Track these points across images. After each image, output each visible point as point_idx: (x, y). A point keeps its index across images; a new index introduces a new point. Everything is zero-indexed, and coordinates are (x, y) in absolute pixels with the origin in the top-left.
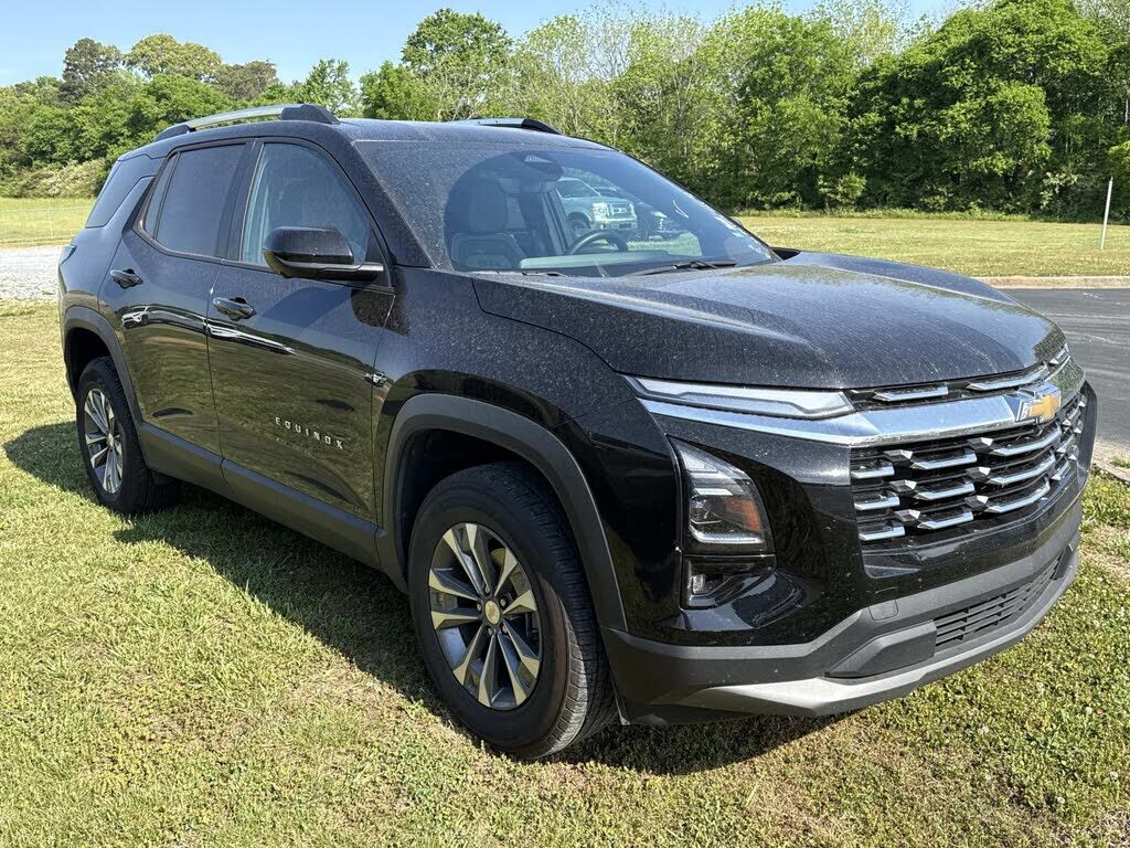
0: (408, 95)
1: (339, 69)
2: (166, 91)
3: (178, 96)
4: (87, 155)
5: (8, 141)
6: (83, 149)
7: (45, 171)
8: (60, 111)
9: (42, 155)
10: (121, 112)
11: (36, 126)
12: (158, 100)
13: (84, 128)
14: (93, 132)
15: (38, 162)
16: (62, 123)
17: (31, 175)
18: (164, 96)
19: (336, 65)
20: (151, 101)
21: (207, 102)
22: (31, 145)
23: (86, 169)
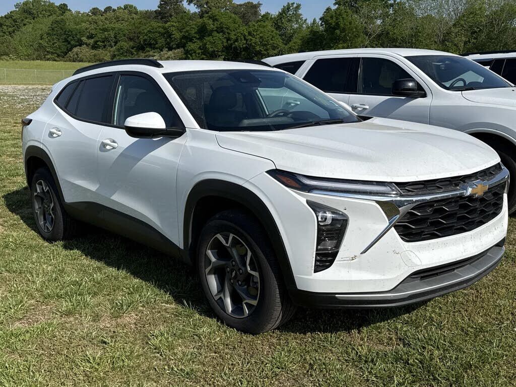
0: (350, 23)
1: (296, 7)
2: (217, 17)
3: (223, 20)
4: (174, 46)
5: (131, 37)
6: (172, 44)
7: (151, 53)
8: (160, 25)
9: (150, 45)
10: (194, 26)
11: (148, 31)
12: (213, 21)
13: (173, 33)
14: (177, 35)
15: (148, 49)
16: (161, 30)
17: (143, 55)
18: (217, 20)
19: (295, 5)
20: (211, 22)
21: (235, 23)
22: (145, 40)
23: (174, 53)
